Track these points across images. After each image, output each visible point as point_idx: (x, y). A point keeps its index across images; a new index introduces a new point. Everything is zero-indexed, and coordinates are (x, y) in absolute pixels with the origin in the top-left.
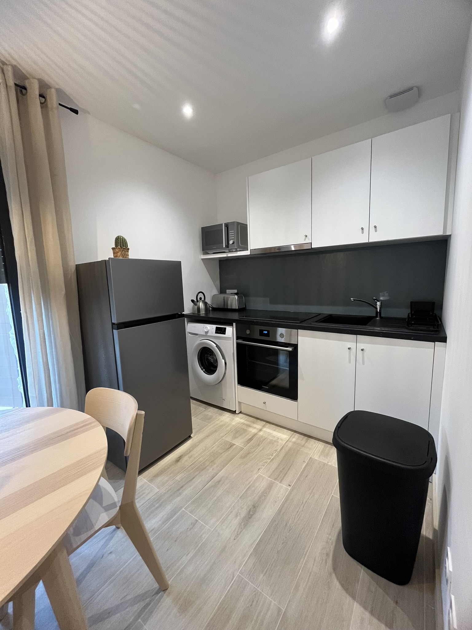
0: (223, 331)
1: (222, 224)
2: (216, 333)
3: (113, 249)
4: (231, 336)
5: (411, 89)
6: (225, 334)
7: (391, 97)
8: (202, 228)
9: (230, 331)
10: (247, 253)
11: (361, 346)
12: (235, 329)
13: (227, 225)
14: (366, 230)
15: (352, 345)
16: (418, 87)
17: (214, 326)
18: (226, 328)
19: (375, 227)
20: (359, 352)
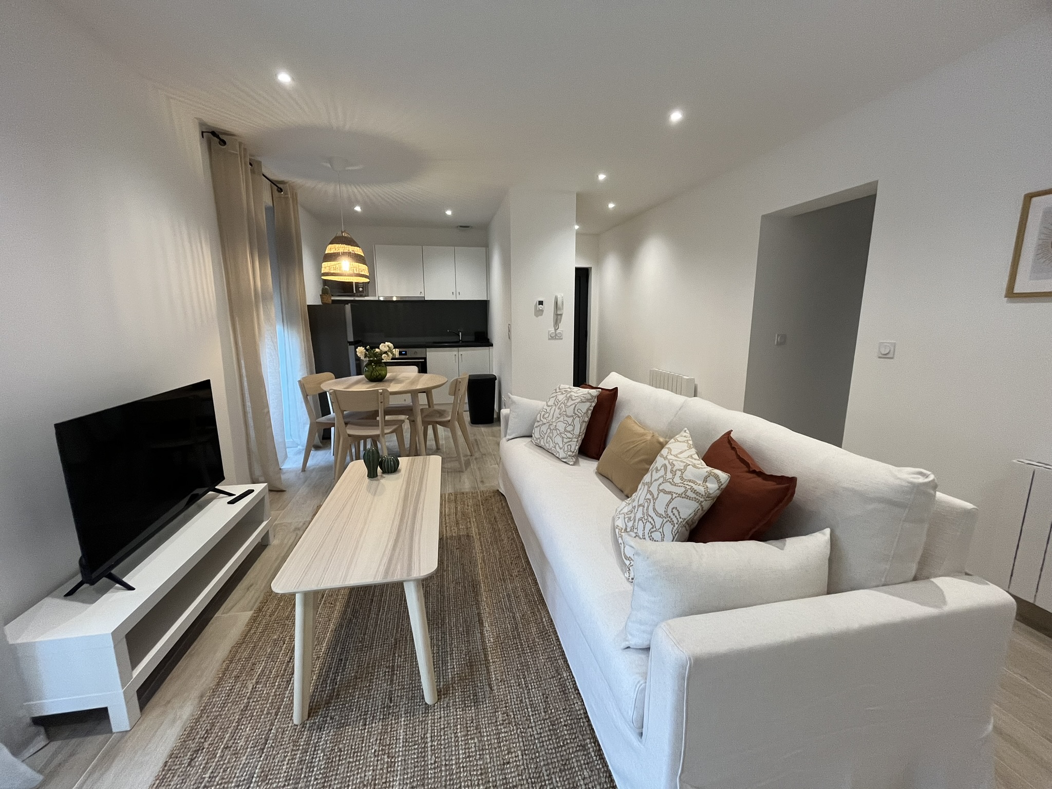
7: (461, 227)
10: (375, 299)
11: (460, 353)
14: (454, 293)
15: (456, 353)
19: (459, 293)
20: (460, 356)
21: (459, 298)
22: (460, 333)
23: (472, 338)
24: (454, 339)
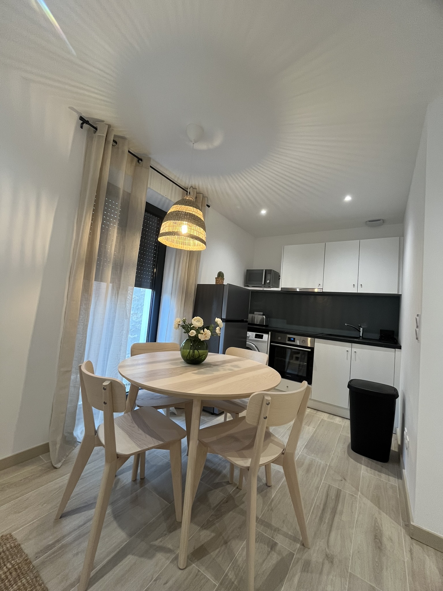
0: (261, 337)
1: (263, 270)
2: (255, 338)
3: (216, 278)
4: (267, 340)
5: (379, 220)
6: (262, 339)
7: (369, 221)
8: (247, 270)
9: (266, 337)
10: (279, 289)
11: (354, 350)
12: (270, 336)
13: (266, 271)
14: (356, 285)
15: (349, 349)
16: (383, 220)
17: (254, 334)
18: (263, 335)
19: (361, 285)
20: (353, 354)
21: (361, 291)
22: (361, 329)
23: (377, 336)
24: (354, 334)
